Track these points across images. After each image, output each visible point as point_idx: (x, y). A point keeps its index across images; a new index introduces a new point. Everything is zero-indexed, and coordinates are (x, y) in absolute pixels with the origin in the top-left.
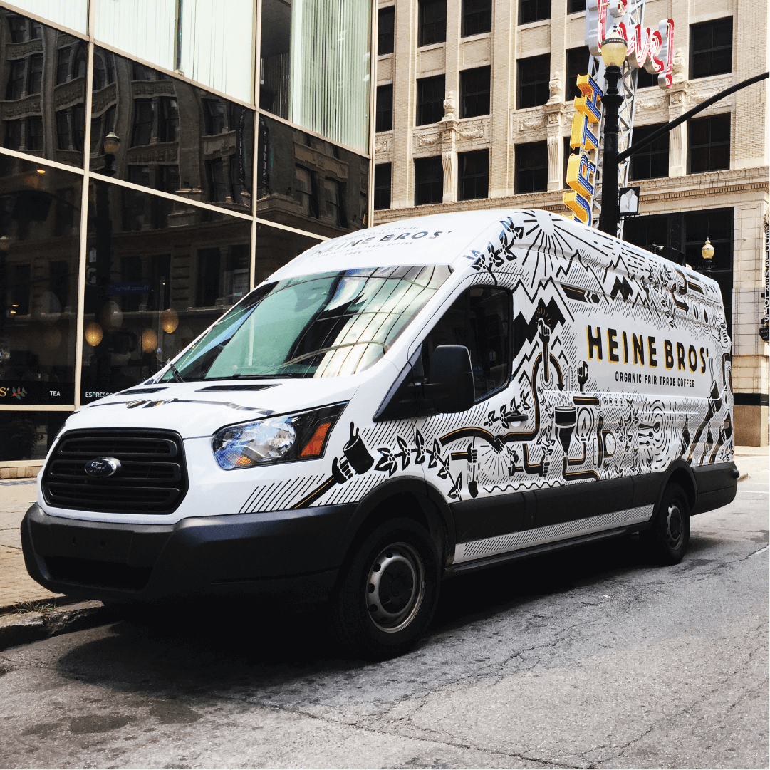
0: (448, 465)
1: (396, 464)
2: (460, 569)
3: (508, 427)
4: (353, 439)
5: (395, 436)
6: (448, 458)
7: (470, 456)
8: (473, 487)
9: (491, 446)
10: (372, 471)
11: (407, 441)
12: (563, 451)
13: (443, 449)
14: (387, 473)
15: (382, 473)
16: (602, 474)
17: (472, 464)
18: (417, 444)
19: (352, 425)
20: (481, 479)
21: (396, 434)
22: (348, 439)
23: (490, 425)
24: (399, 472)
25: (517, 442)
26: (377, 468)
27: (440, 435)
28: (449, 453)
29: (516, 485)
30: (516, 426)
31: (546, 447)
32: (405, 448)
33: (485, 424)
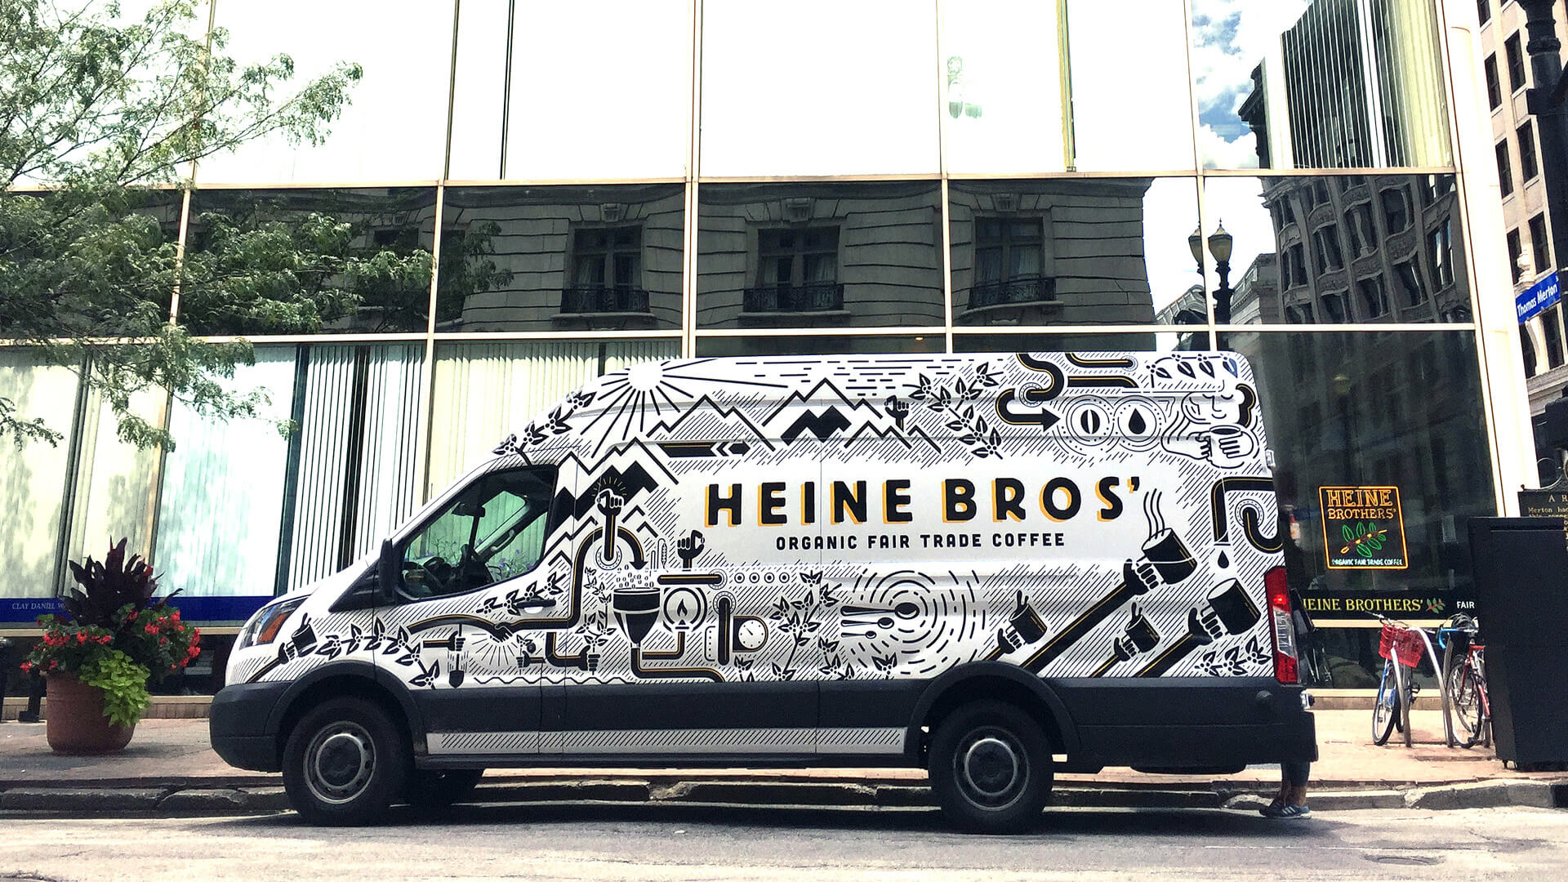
0: (418, 652)
1: (340, 649)
2: (434, 760)
3: (518, 614)
4: (303, 626)
5: (349, 625)
6: (419, 645)
7: (454, 644)
8: (456, 677)
9: (489, 634)
10: (312, 655)
11: (362, 629)
12: (629, 641)
13: (411, 637)
14: (327, 657)
15: (322, 657)
16: (731, 674)
17: (454, 653)
18: (376, 631)
19: (306, 615)
20: (469, 669)
21: (351, 622)
22: (299, 627)
23: (486, 612)
24: (343, 656)
25: (538, 631)
26: (317, 653)
27: (409, 623)
28: (421, 641)
29: (532, 677)
30: (534, 612)
31: (594, 637)
32: (357, 635)
33: (478, 611)
